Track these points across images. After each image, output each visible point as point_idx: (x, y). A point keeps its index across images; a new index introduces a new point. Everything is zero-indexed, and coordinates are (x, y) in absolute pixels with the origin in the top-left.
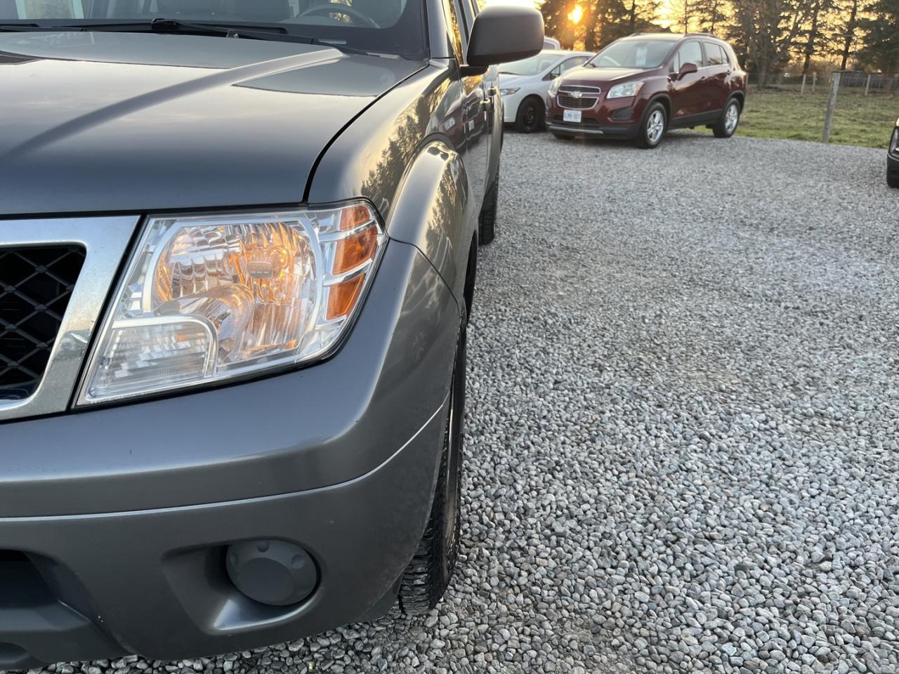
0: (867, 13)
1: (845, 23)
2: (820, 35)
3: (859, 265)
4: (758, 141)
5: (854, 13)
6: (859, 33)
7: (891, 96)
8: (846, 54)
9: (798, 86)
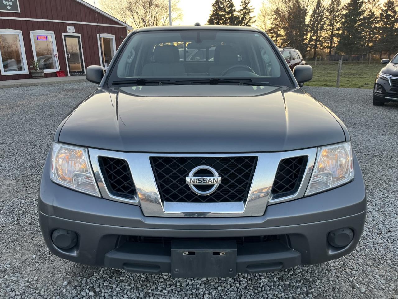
0: (338, 31)
1: (329, 35)
2: (320, 41)
3: (380, 138)
4: (314, 88)
5: (332, 31)
6: (335, 39)
7: (352, 64)
8: (330, 47)
9: (313, 62)
